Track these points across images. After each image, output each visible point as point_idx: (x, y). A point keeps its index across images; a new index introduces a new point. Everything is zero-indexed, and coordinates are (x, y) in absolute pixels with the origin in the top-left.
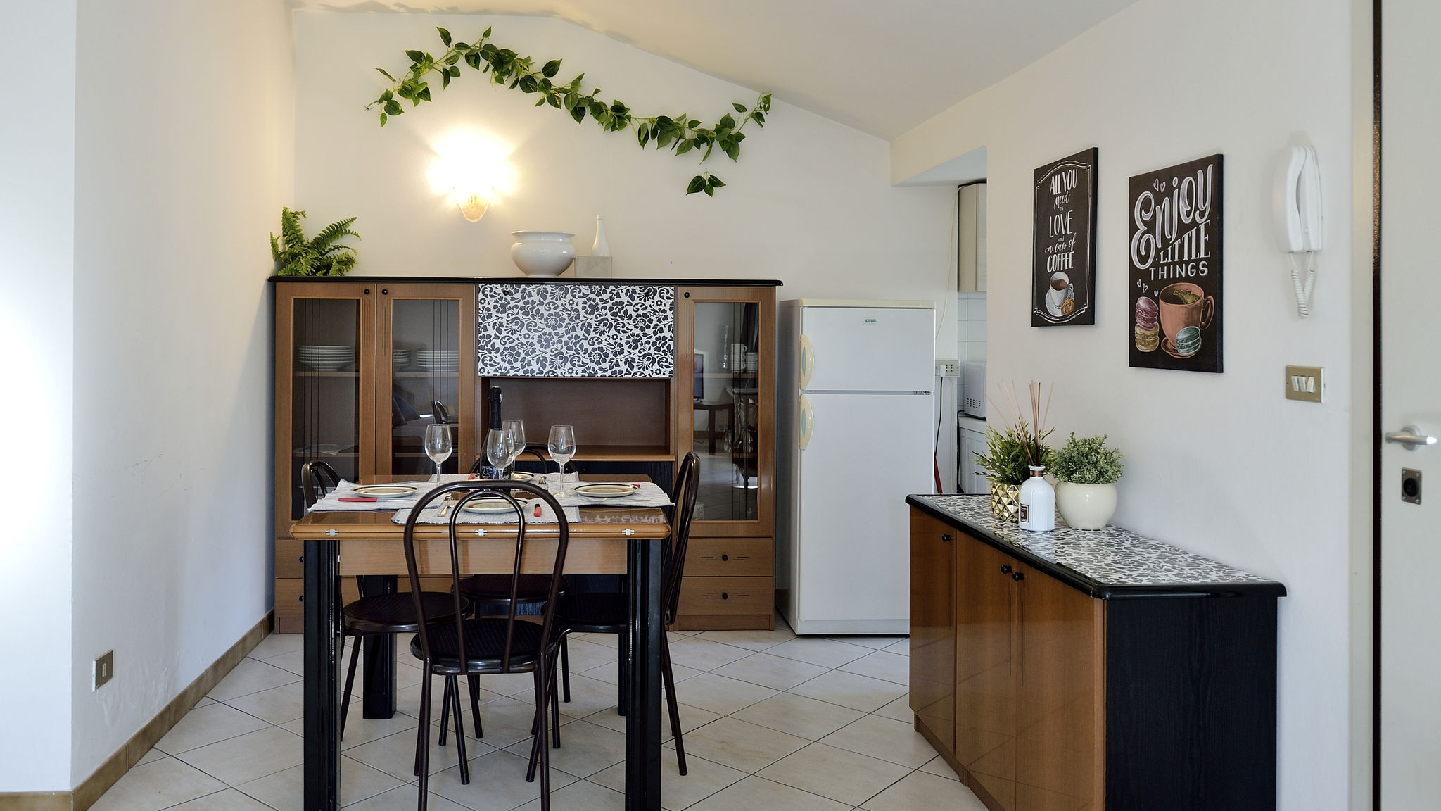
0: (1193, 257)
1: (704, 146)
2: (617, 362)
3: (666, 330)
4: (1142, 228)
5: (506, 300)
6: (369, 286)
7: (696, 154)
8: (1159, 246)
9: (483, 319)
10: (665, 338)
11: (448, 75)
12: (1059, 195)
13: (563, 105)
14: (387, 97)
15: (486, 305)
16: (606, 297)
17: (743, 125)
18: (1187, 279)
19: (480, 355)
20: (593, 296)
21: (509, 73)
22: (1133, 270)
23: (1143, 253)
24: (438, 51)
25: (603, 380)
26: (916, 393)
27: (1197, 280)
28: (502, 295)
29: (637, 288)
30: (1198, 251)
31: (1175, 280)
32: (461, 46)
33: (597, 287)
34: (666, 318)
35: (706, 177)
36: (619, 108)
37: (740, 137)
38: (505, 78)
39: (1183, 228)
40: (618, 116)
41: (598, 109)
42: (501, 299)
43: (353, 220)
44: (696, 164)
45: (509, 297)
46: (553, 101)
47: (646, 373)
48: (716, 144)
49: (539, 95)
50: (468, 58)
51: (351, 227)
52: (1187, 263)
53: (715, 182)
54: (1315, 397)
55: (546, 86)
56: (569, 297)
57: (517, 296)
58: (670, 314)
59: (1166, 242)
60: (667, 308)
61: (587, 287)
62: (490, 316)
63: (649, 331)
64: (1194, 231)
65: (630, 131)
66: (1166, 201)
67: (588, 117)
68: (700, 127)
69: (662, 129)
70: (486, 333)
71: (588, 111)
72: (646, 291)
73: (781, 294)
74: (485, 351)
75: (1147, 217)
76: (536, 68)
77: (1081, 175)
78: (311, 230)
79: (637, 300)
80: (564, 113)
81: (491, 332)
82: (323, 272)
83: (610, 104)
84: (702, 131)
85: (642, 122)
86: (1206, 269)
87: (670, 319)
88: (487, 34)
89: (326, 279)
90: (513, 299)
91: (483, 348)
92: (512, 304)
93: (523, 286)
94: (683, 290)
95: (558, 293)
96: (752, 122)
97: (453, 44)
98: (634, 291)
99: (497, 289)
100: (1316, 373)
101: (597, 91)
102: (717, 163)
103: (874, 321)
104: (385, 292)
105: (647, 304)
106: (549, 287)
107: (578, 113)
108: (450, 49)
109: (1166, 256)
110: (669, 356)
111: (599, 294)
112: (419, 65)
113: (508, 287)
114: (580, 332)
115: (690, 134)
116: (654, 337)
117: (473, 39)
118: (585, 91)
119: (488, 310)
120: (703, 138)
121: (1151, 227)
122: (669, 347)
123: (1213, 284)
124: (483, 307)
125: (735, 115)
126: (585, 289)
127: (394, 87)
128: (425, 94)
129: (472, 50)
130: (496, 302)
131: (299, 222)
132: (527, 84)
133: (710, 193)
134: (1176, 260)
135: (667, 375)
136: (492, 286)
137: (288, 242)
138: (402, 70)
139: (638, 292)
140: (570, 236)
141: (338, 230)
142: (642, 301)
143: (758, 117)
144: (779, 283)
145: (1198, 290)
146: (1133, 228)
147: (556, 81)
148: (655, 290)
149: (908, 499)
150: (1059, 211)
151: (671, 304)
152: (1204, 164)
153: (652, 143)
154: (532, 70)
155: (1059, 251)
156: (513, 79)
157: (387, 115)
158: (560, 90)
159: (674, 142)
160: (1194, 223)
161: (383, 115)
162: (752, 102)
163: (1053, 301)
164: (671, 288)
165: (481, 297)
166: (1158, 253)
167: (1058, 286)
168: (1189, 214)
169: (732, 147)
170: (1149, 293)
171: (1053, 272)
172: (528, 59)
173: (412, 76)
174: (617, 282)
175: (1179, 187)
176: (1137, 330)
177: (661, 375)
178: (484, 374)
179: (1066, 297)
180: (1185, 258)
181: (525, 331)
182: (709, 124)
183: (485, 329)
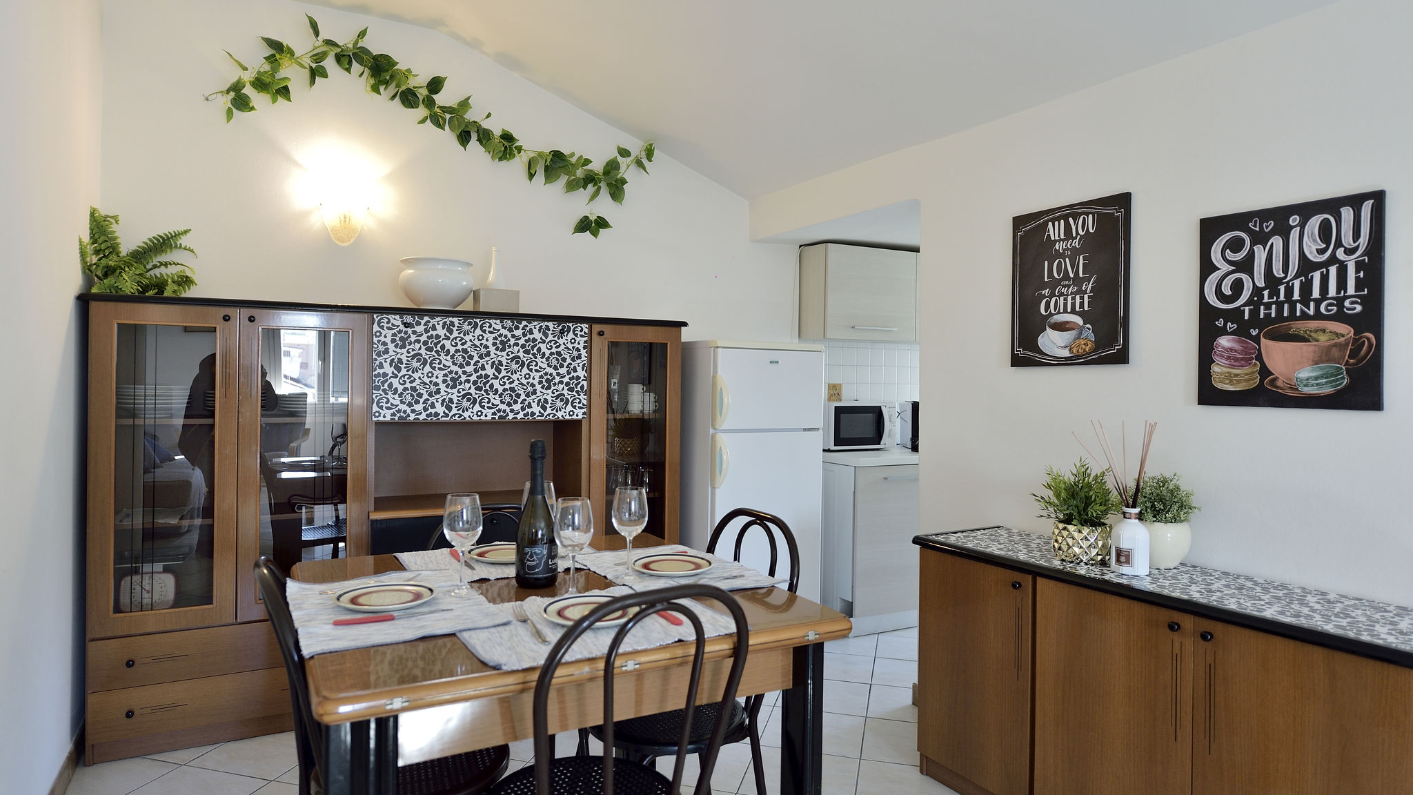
0: (1330, 294)
1: (590, 186)
2: (529, 403)
3: (579, 369)
5: (406, 333)
6: (227, 310)
7: (584, 194)
8: (1260, 285)
9: (379, 355)
10: (578, 378)
11: (316, 73)
12: (1061, 240)
13: (447, 127)
14: (236, 88)
15: (382, 339)
16: (518, 333)
17: (627, 171)
19: (374, 396)
20: (505, 332)
21: (387, 83)
22: (1208, 310)
23: (1228, 293)
24: (302, 44)
26: (805, 430)
27: (1337, 317)
28: (402, 327)
29: (551, 325)
30: (1341, 288)
31: (1293, 318)
32: (329, 43)
33: (509, 322)
34: (579, 357)
35: (593, 218)
36: (507, 137)
37: (624, 182)
38: (382, 88)
39: (1310, 266)
40: (506, 146)
41: (485, 137)
42: (400, 332)
43: (186, 232)
44: (582, 204)
45: (410, 331)
46: (437, 122)
47: (559, 414)
48: (603, 185)
49: (422, 111)
50: (339, 58)
51: (183, 241)
52: (1320, 301)
53: (602, 223)
55: (430, 103)
56: (478, 331)
57: (420, 329)
58: (583, 352)
59: (1273, 280)
60: (581, 347)
61: (498, 322)
62: (386, 351)
63: (563, 371)
65: (519, 163)
66: (1277, 239)
67: (474, 142)
68: (589, 167)
69: (556, 164)
70: (381, 371)
71: (474, 136)
72: (560, 328)
73: (686, 335)
74: (381, 392)
75: (1237, 257)
76: (419, 81)
77: (1101, 220)
78: (129, 239)
79: (550, 337)
80: (447, 137)
81: (389, 370)
82: (153, 293)
83: (497, 132)
84: (591, 171)
87: (583, 358)
88: (363, 34)
89: (160, 299)
90: (414, 332)
91: (378, 388)
92: (413, 338)
93: (426, 318)
94: (597, 328)
95: (466, 327)
96: (633, 167)
97: (321, 38)
98: (548, 328)
99: (396, 320)
101: (489, 115)
102: (603, 206)
103: (777, 362)
104: (252, 319)
105: (561, 341)
106: (456, 320)
107: (464, 138)
108: (318, 44)
109: (1273, 294)
110: (582, 397)
111: (510, 330)
112: (278, 56)
113: (409, 319)
114: (490, 371)
115: (580, 173)
116: (567, 377)
117: (345, 39)
118: (470, 116)
119: (385, 344)
120: (590, 179)
121: (1243, 266)
122: (582, 387)
124: (379, 341)
125: (620, 159)
126: (496, 323)
127: (248, 77)
128: (284, 92)
129: (342, 50)
130: (394, 335)
131: (114, 227)
132: (408, 98)
133: (595, 234)
134: (1295, 298)
135: (580, 417)
136: (389, 317)
137: (97, 252)
138: (257, 61)
139: (551, 328)
140: (469, 265)
141: (164, 243)
142: (556, 339)
143: (639, 163)
144: (685, 324)
147: (441, 99)
148: (569, 327)
149: (917, 541)
150: (1062, 256)
151: (585, 342)
152: (1355, 201)
153: (540, 177)
154: (412, 83)
155: (1062, 294)
156: (392, 89)
157: (234, 110)
158: (445, 109)
159: (563, 180)
160: (1333, 260)
161: (229, 109)
162: (636, 147)
163: (1052, 342)
164: (585, 326)
165: (376, 328)
166: (1257, 291)
167: (1061, 327)
168: (1321, 252)
169: (617, 190)
170: (1242, 332)
171: (1051, 315)
172: (409, 71)
173: (267, 67)
174: (531, 317)
175: (1302, 226)
176: (1215, 369)
177: (574, 417)
178: (379, 419)
179: (1078, 337)
180: (1316, 294)
181: (428, 369)
182: (597, 166)
183: (381, 366)
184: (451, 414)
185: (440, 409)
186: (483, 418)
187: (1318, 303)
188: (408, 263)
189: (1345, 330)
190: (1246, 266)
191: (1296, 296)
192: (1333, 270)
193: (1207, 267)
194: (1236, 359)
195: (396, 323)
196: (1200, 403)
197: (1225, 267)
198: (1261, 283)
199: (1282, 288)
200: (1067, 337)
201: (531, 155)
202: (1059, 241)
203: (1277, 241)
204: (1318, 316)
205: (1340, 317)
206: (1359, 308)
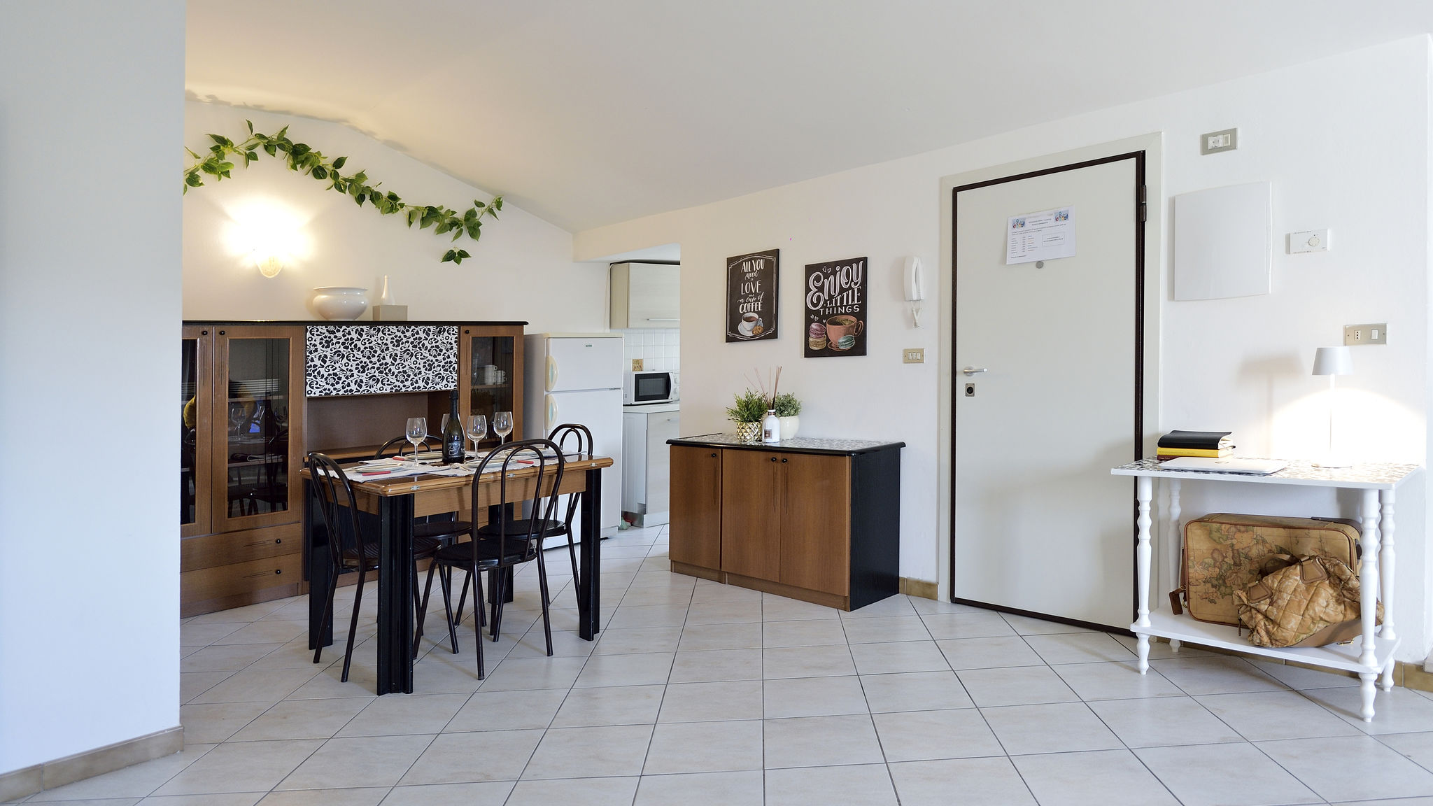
0: (849, 303)
1: (455, 230)
2: (417, 380)
3: (452, 356)
5: (330, 337)
7: (450, 234)
9: (311, 353)
10: (451, 362)
11: (251, 156)
13: (347, 191)
14: (191, 171)
15: (313, 342)
16: (408, 334)
17: (482, 217)
19: (307, 380)
20: (399, 334)
21: (303, 162)
22: (808, 311)
23: (815, 302)
24: (238, 137)
26: (611, 389)
28: (327, 334)
29: (431, 328)
30: (853, 300)
32: (261, 136)
33: (402, 327)
34: (452, 348)
35: (456, 251)
36: (393, 197)
37: (480, 224)
38: (298, 166)
40: (392, 203)
41: (375, 197)
42: (325, 337)
44: (448, 242)
45: (332, 336)
46: (339, 188)
47: (438, 387)
48: (464, 227)
49: (329, 181)
50: (266, 148)
53: (463, 254)
55: (335, 175)
56: (381, 334)
57: (339, 334)
58: (455, 345)
59: (831, 296)
60: (453, 342)
61: (394, 327)
62: (316, 350)
63: (440, 358)
65: (402, 215)
67: (367, 200)
68: (454, 216)
69: (429, 215)
70: (312, 364)
71: (368, 197)
72: (438, 329)
73: (527, 330)
74: (312, 377)
76: (327, 162)
77: (768, 262)
79: (431, 336)
80: (348, 198)
81: (317, 362)
83: (385, 194)
84: (456, 218)
87: (454, 349)
88: (284, 130)
90: (336, 337)
91: (310, 375)
92: (335, 340)
93: (344, 327)
94: (464, 328)
95: (372, 332)
96: (486, 214)
97: (254, 133)
98: (429, 330)
99: (323, 329)
101: (379, 182)
102: (465, 243)
103: (591, 347)
104: (220, 333)
105: (439, 338)
106: (365, 328)
107: (360, 199)
108: (251, 137)
109: (831, 303)
110: (454, 375)
111: (403, 332)
112: (221, 147)
113: (332, 328)
114: (389, 360)
115: (447, 221)
116: (443, 362)
117: (272, 133)
118: (365, 184)
119: (315, 345)
120: (455, 223)
122: (454, 368)
124: (311, 344)
125: (477, 209)
126: (393, 329)
127: (199, 163)
128: (227, 174)
129: (269, 141)
130: (322, 339)
132: (319, 173)
133: (458, 262)
135: (453, 388)
136: (318, 327)
138: (206, 151)
139: (432, 330)
140: (364, 290)
142: (435, 337)
143: (490, 211)
144: (526, 323)
147: (343, 172)
148: (444, 329)
149: (668, 442)
150: (749, 281)
151: (456, 338)
152: (857, 261)
153: (417, 224)
154: (322, 162)
155: (749, 302)
156: (307, 167)
157: (190, 187)
158: (346, 180)
159: (435, 225)
160: (850, 288)
161: (186, 187)
162: (488, 201)
163: (745, 328)
164: (456, 328)
165: (308, 335)
166: (825, 301)
167: (749, 320)
168: (847, 283)
169: (474, 231)
170: (820, 321)
171: (744, 313)
172: (319, 153)
173: (213, 155)
174: (417, 324)
175: (841, 271)
176: (811, 339)
177: (449, 388)
178: (311, 395)
179: (756, 325)
180: (845, 304)
181: (345, 360)
182: (460, 215)
183: (312, 360)
184: (361, 390)
185: (353, 387)
186: (384, 391)
187: (846, 307)
188: (322, 291)
189: (853, 319)
190: (821, 289)
191: (838, 305)
192: (850, 291)
193: (808, 290)
194: (818, 334)
195: (323, 331)
196: (805, 357)
197: (814, 290)
198: (827, 298)
199: (834, 300)
200: (752, 324)
201: (411, 209)
202: (749, 272)
203: (832, 277)
204: (846, 313)
205: (852, 314)
206: (858, 309)
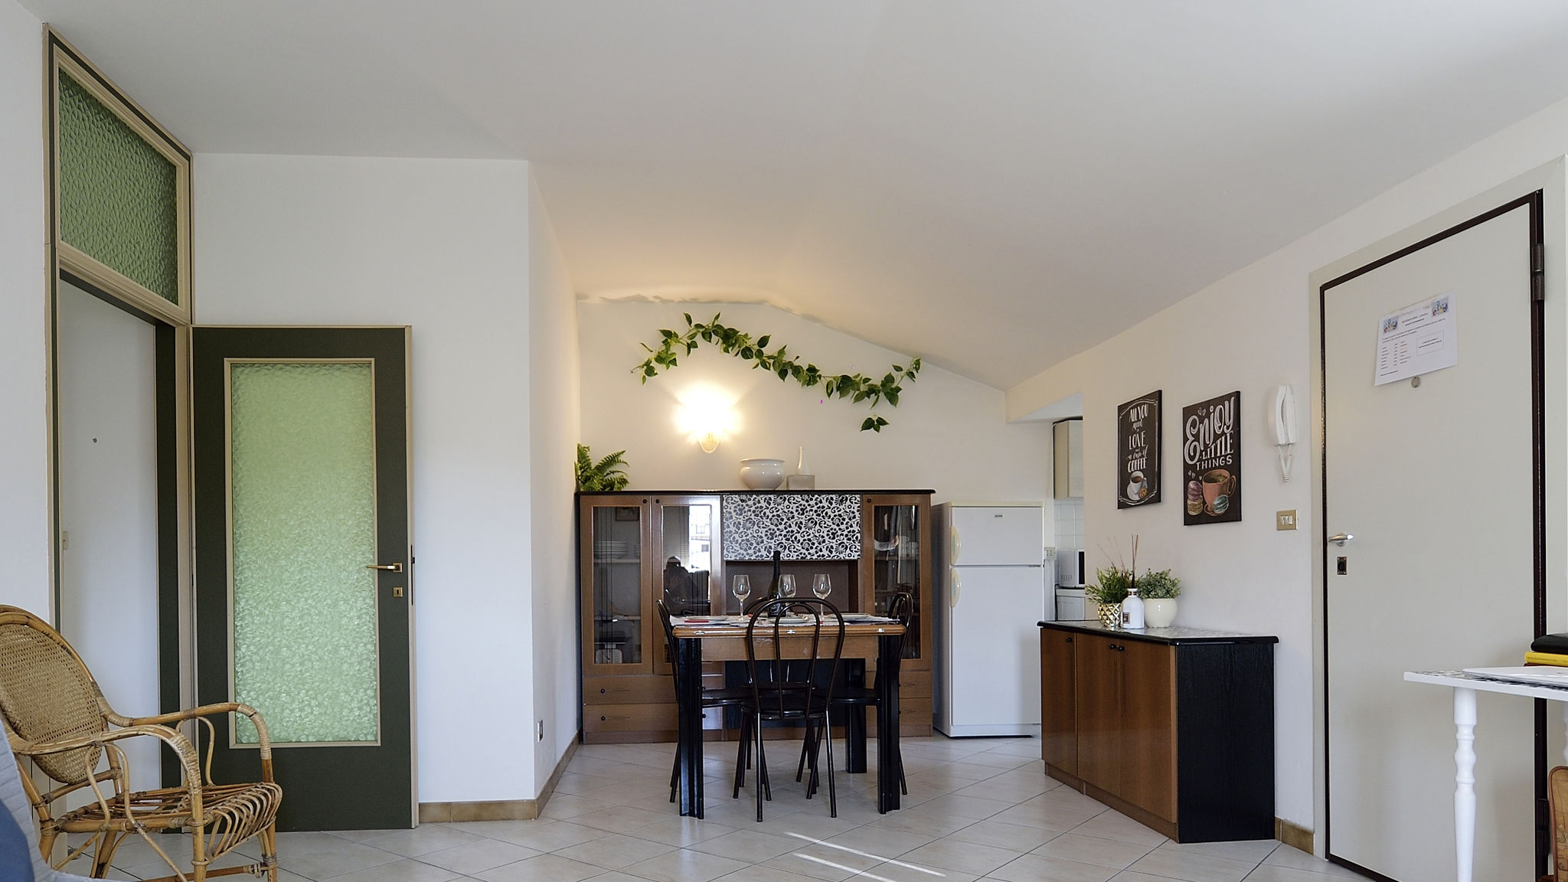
0: (1223, 454)
1: (873, 395)
2: (821, 548)
3: (854, 525)
4: (1191, 438)
5: (742, 506)
6: (645, 497)
7: (868, 402)
8: (1202, 449)
9: (726, 520)
10: (854, 531)
11: (691, 346)
12: (1135, 422)
13: (772, 368)
14: (648, 364)
15: (728, 510)
16: (812, 503)
17: (901, 380)
18: (1220, 467)
19: (725, 545)
20: (804, 503)
21: (733, 345)
22: (1186, 466)
23: (1192, 454)
24: (682, 330)
25: (812, 563)
27: (1225, 467)
28: (740, 502)
29: (834, 496)
30: (1226, 449)
31: (1212, 469)
32: (698, 326)
33: (806, 496)
34: (854, 517)
35: (874, 419)
36: (812, 370)
37: (898, 389)
38: (730, 349)
39: (1217, 437)
40: (811, 375)
41: (797, 371)
42: (739, 505)
43: (623, 452)
44: (868, 409)
45: (744, 504)
46: (765, 365)
47: (841, 556)
48: (881, 394)
49: (755, 361)
50: (703, 335)
51: (622, 458)
52: (1219, 457)
53: (881, 422)
54: (1293, 527)
55: (760, 354)
56: (787, 503)
57: (750, 503)
58: (857, 514)
59: (1206, 446)
60: (855, 511)
61: (799, 496)
62: (731, 517)
63: (843, 527)
64: (1223, 438)
65: (821, 385)
66: (1206, 421)
67: (790, 376)
68: (870, 382)
69: (845, 384)
70: (728, 530)
71: (790, 371)
72: (840, 498)
73: (934, 499)
74: (728, 542)
75: (1194, 432)
76: (753, 342)
77: (1151, 408)
78: (596, 459)
79: (834, 505)
80: (772, 374)
81: (732, 528)
82: (609, 489)
83: (805, 368)
84: (872, 385)
85: (829, 379)
86: (1231, 460)
87: (857, 518)
88: (717, 317)
89: (612, 493)
90: (747, 505)
91: (727, 540)
92: (747, 508)
93: (754, 496)
94: (866, 497)
95: (779, 500)
96: (907, 378)
97: (693, 325)
98: (832, 499)
99: (736, 498)
100: (1293, 513)
101: (798, 357)
102: (883, 409)
103: (1001, 516)
104: (657, 502)
105: (841, 507)
106: (772, 496)
107: (783, 374)
108: (691, 328)
109: (1206, 454)
110: (857, 544)
111: (807, 501)
112: (669, 340)
113: (744, 497)
114: (794, 528)
115: (863, 388)
116: (846, 531)
117: (707, 322)
118: (786, 359)
119: (730, 513)
120: (872, 391)
121: (1196, 437)
122: (857, 538)
123: (1235, 468)
125: (894, 374)
126: (798, 498)
127: (652, 356)
128: (674, 362)
129: (706, 329)
130: (735, 507)
131: (588, 454)
132: (746, 353)
133: (878, 429)
134: (1213, 456)
135: (856, 558)
136: (732, 496)
137: (581, 468)
138: (658, 346)
139: (834, 499)
140: (782, 462)
141: (612, 460)
142: (837, 506)
143: (911, 375)
144: (933, 492)
145: (1226, 473)
146: (1186, 439)
147: (767, 351)
148: (846, 498)
149: (1039, 624)
150: (1136, 432)
151: (858, 507)
152: (1229, 397)
153: (836, 394)
154: (749, 343)
155: (1136, 458)
156: (736, 349)
157: (647, 377)
158: (769, 357)
159: (852, 394)
160: (1223, 433)
161: (644, 377)
162: (907, 365)
163: (1133, 491)
164: (857, 496)
165: (725, 504)
166: (1201, 453)
167: (1136, 480)
168: (1220, 428)
169: (893, 395)
170: (1196, 478)
171: (1132, 472)
172: (746, 335)
173: (664, 348)
174: (820, 492)
175: (1214, 412)
176: (1189, 502)
177: (852, 558)
178: (728, 558)
179: (1141, 487)
180: (1218, 454)
181: (756, 527)
182: (877, 380)
183: (728, 527)
186: (791, 558)
188: (746, 463)
194: (1195, 495)
195: (737, 500)
196: (1185, 524)
199: (1209, 449)
200: (1138, 485)
